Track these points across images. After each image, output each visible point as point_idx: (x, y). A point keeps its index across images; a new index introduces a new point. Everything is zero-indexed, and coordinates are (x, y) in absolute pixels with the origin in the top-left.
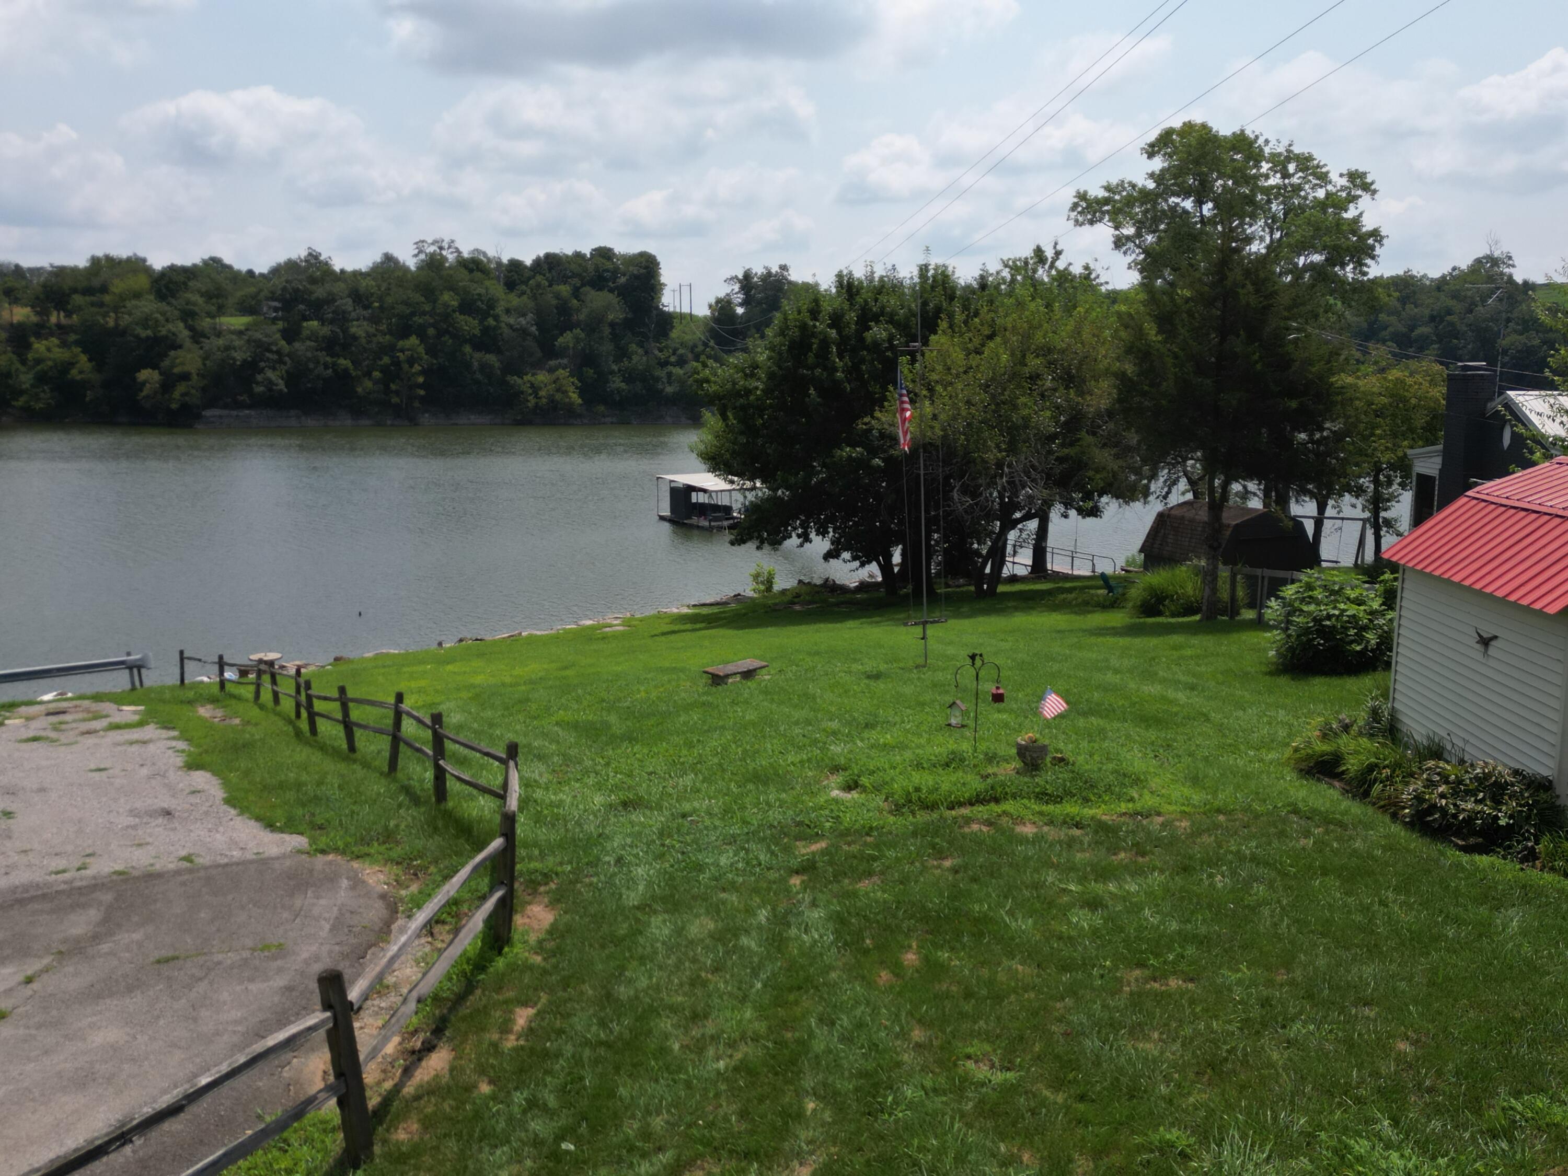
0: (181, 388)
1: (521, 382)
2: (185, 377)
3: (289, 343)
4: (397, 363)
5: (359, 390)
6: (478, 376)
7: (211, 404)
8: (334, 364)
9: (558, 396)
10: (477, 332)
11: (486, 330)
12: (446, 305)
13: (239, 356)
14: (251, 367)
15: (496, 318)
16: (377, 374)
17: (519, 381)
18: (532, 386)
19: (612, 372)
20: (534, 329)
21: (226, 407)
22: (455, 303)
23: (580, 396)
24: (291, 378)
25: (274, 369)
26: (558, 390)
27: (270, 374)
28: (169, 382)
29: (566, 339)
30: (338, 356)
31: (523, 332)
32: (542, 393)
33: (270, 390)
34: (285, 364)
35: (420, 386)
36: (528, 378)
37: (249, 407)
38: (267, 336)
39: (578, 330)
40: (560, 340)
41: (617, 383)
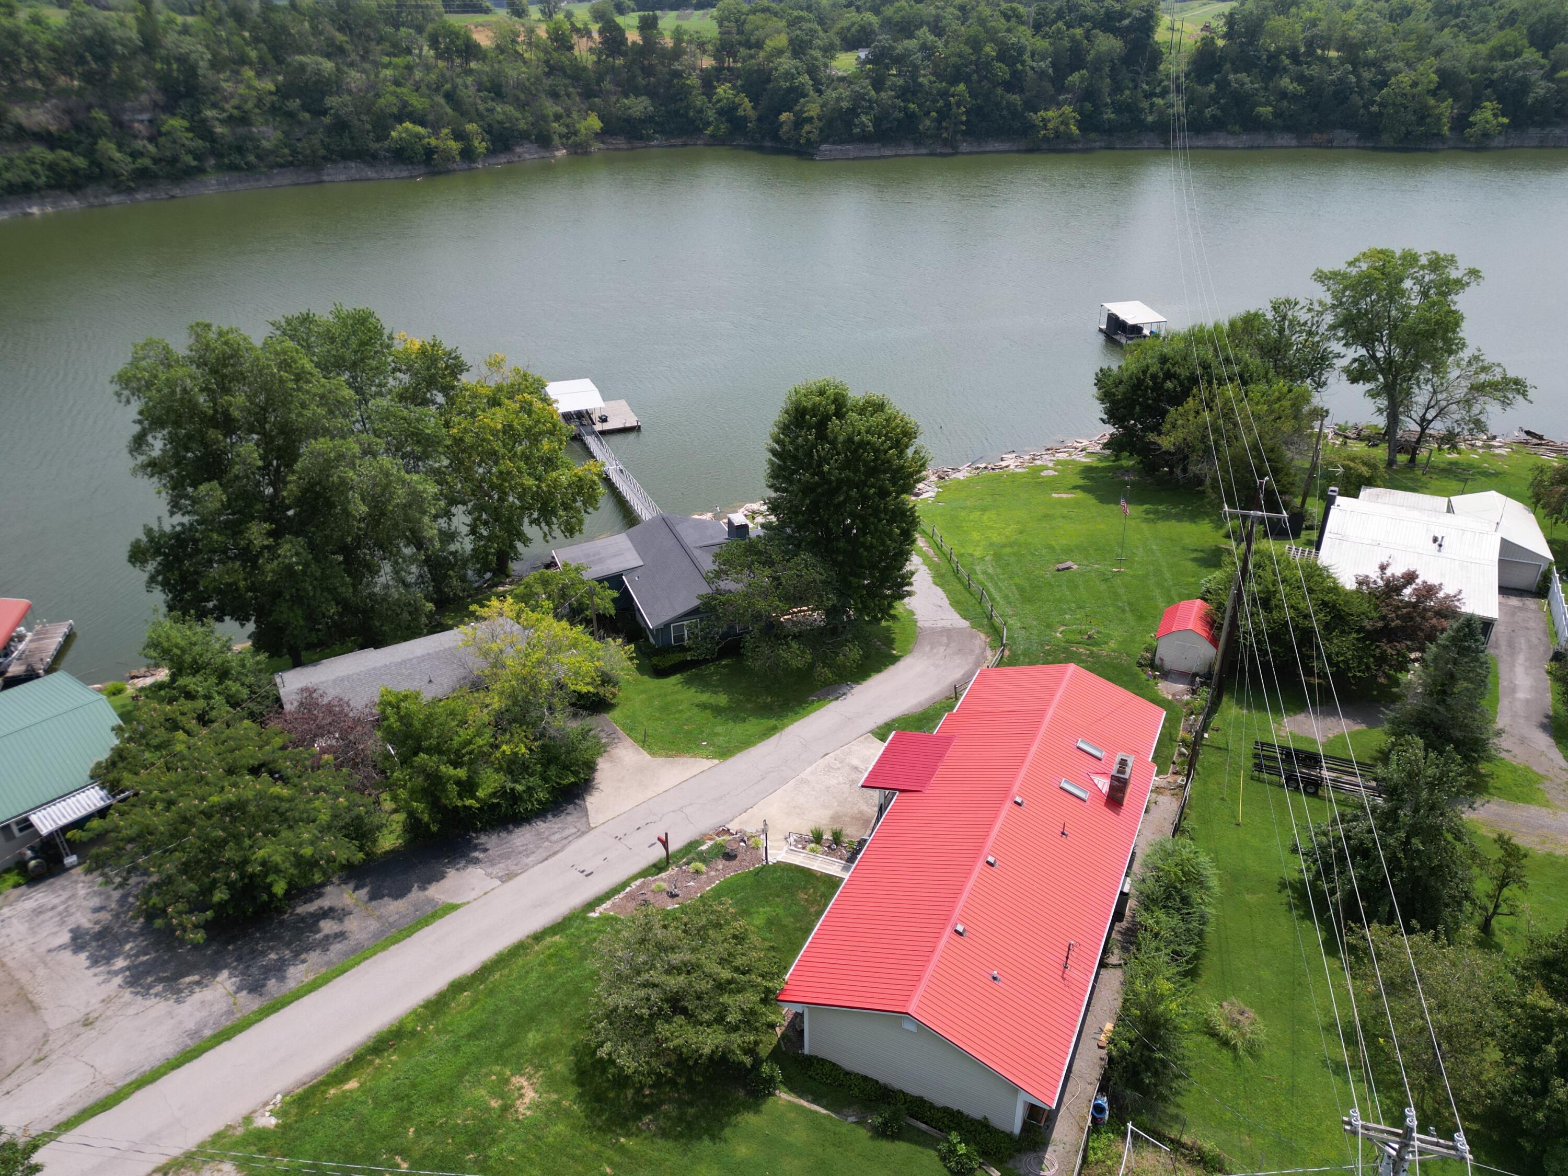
0: (807, 128)
1: (1036, 118)
2: (810, 120)
3: (877, 92)
4: (948, 105)
5: (921, 127)
6: (1005, 112)
7: (825, 140)
8: (905, 107)
9: (1062, 128)
10: (1007, 77)
11: (1014, 73)
12: (988, 55)
13: (845, 105)
14: (853, 112)
15: (1023, 63)
16: (934, 114)
17: (1034, 117)
18: (1044, 120)
19: (1106, 105)
20: (1050, 70)
21: (834, 143)
22: (994, 54)
23: (1079, 128)
24: (877, 121)
25: (866, 114)
26: (1062, 123)
27: (864, 118)
28: (800, 122)
29: (1074, 78)
30: (909, 101)
31: (1042, 74)
32: (1050, 125)
33: (863, 131)
34: (873, 109)
35: (962, 123)
36: (1042, 113)
37: (849, 143)
38: (863, 88)
39: (1085, 71)
40: (1070, 78)
41: (1109, 115)
